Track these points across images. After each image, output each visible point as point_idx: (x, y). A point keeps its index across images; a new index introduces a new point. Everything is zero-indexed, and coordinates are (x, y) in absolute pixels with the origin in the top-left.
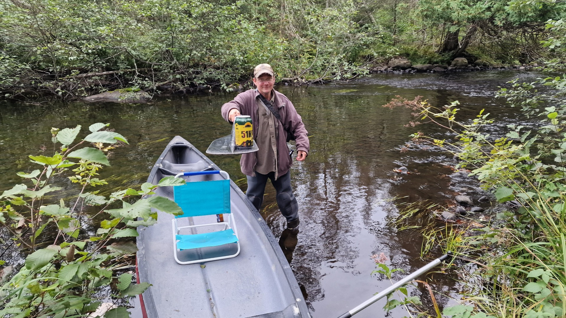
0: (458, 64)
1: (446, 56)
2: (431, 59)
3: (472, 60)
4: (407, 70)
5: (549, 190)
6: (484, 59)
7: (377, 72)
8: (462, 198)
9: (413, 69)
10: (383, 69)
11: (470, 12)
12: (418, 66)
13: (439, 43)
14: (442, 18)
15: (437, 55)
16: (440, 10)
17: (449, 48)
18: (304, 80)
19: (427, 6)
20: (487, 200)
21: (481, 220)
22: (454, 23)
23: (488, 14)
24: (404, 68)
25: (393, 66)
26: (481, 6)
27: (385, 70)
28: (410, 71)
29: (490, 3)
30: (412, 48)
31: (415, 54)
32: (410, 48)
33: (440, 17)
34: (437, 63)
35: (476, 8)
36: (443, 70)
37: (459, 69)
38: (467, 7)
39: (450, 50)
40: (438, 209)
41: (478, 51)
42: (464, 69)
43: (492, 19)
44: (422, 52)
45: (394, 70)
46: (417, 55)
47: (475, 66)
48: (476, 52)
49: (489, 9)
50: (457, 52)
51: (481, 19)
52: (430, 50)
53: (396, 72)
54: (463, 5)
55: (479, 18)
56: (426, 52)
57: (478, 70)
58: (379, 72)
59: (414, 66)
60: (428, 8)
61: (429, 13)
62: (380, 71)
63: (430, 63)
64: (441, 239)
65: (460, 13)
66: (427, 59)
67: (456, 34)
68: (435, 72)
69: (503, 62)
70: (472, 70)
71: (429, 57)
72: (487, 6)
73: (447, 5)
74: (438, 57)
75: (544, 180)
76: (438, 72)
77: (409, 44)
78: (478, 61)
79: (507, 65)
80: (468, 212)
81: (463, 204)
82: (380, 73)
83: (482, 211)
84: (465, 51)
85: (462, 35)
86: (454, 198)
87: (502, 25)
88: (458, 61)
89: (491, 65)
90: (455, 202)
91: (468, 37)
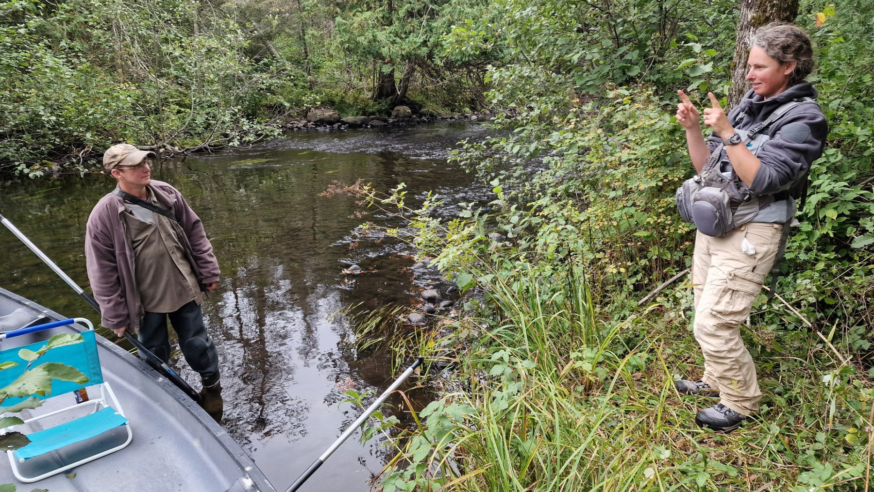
0: (401, 115)
1: (384, 103)
2: (364, 109)
3: (415, 109)
4: (336, 126)
5: (506, 269)
6: (430, 107)
7: (292, 129)
8: (430, 293)
9: (344, 123)
10: (300, 125)
11: (403, 47)
12: (349, 118)
13: (372, 85)
14: (369, 54)
15: (371, 103)
16: (365, 43)
17: (385, 93)
18: (176, 148)
19: (348, 37)
20: (455, 290)
21: (453, 315)
22: (386, 61)
23: (424, 51)
24: (331, 123)
25: (314, 119)
26: (415, 39)
27: (304, 126)
28: (339, 126)
29: (424, 37)
30: (337, 92)
31: (342, 101)
32: (334, 92)
33: (367, 53)
34: (373, 113)
35: (409, 42)
36: (383, 124)
37: (403, 121)
38: (398, 40)
39: (387, 96)
40: (403, 312)
41: (421, 97)
42: (408, 121)
43: (430, 56)
44: (351, 99)
45: (317, 125)
46: (345, 103)
47: (420, 117)
48: (419, 98)
49: (425, 43)
50: (396, 99)
51: (417, 56)
52: (362, 96)
53: (321, 129)
54: (393, 38)
55: (415, 55)
56: (356, 99)
57: (424, 122)
58: (295, 129)
59: (344, 119)
60: (349, 40)
61: (352, 46)
62: (297, 127)
63: (364, 114)
64: (412, 348)
65: (391, 49)
66: (360, 109)
67: (391, 75)
68: (372, 127)
69: (452, 111)
70: (418, 123)
71: (362, 105)
72: (421, 40)
73: (373, 36)
74: (374, 105)
75: (501, 259)
76: (377, 126)
77: (331, 87)
78: (423, 110)
79: (456, 115)
80: (438, 309)
81: (431, 300)
82: (297, 131)
83: (451, 305)
84: (405, 97)
85: (398, 76)
86: (420, 295)
87: (442, 64)
88: (399, 110)
89: (439, 114)
90: (422, 300)
91: (406, 80)
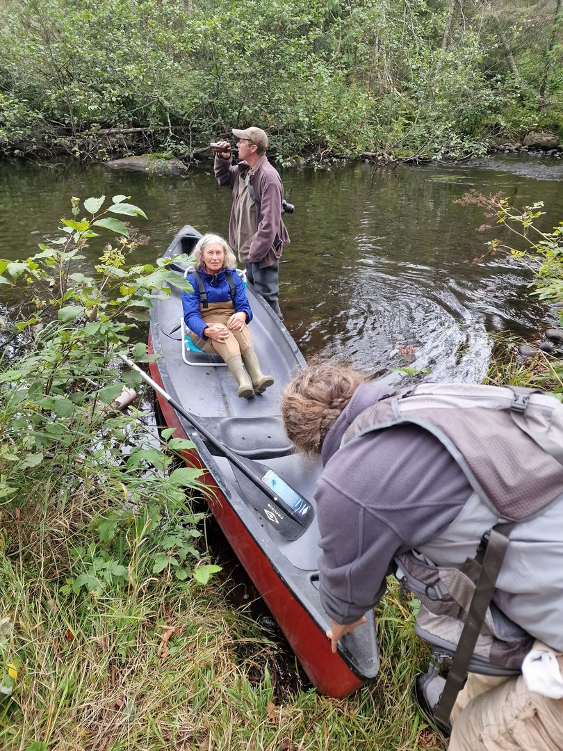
4: (550, 152)
7: (502, 151)
8: (556, 332)
10: (513, 148)
18: (392, 157)
24: (546, 149)
25: (530, 143)
27: (516, 149)
28: (554, 153)
45: (530, 150)
53: (533, 154)
62: (508, 149)
82: (507, 153)
86: (544, 331)
90: (544, 337)
